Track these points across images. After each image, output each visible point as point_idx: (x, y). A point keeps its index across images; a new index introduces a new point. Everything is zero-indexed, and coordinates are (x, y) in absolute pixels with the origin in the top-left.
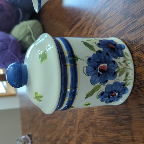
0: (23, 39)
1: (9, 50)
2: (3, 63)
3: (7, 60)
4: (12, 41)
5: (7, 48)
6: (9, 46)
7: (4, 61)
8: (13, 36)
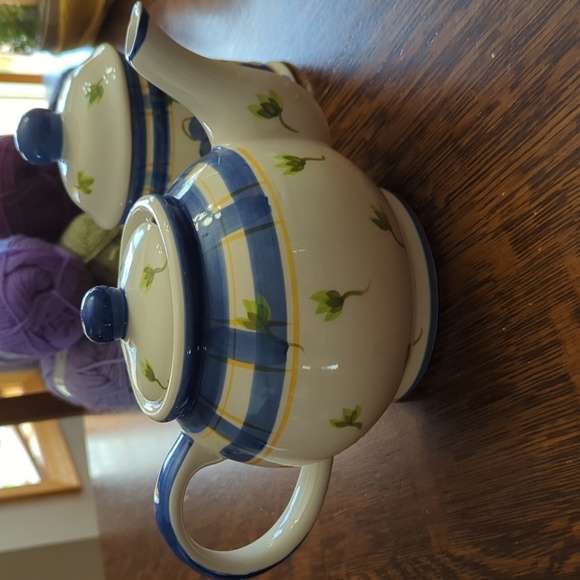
0: (99, 255)
1: (54, 292)
2: (36, 334)
3: (50, 323)
4: (65, 263)
5: (51, 287)
6: (58, 281)
7: (43, 328)
8: (69, 250)
